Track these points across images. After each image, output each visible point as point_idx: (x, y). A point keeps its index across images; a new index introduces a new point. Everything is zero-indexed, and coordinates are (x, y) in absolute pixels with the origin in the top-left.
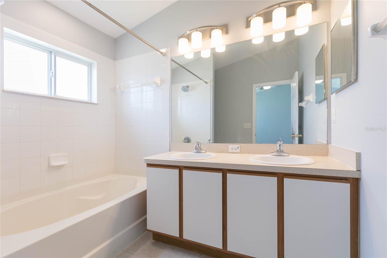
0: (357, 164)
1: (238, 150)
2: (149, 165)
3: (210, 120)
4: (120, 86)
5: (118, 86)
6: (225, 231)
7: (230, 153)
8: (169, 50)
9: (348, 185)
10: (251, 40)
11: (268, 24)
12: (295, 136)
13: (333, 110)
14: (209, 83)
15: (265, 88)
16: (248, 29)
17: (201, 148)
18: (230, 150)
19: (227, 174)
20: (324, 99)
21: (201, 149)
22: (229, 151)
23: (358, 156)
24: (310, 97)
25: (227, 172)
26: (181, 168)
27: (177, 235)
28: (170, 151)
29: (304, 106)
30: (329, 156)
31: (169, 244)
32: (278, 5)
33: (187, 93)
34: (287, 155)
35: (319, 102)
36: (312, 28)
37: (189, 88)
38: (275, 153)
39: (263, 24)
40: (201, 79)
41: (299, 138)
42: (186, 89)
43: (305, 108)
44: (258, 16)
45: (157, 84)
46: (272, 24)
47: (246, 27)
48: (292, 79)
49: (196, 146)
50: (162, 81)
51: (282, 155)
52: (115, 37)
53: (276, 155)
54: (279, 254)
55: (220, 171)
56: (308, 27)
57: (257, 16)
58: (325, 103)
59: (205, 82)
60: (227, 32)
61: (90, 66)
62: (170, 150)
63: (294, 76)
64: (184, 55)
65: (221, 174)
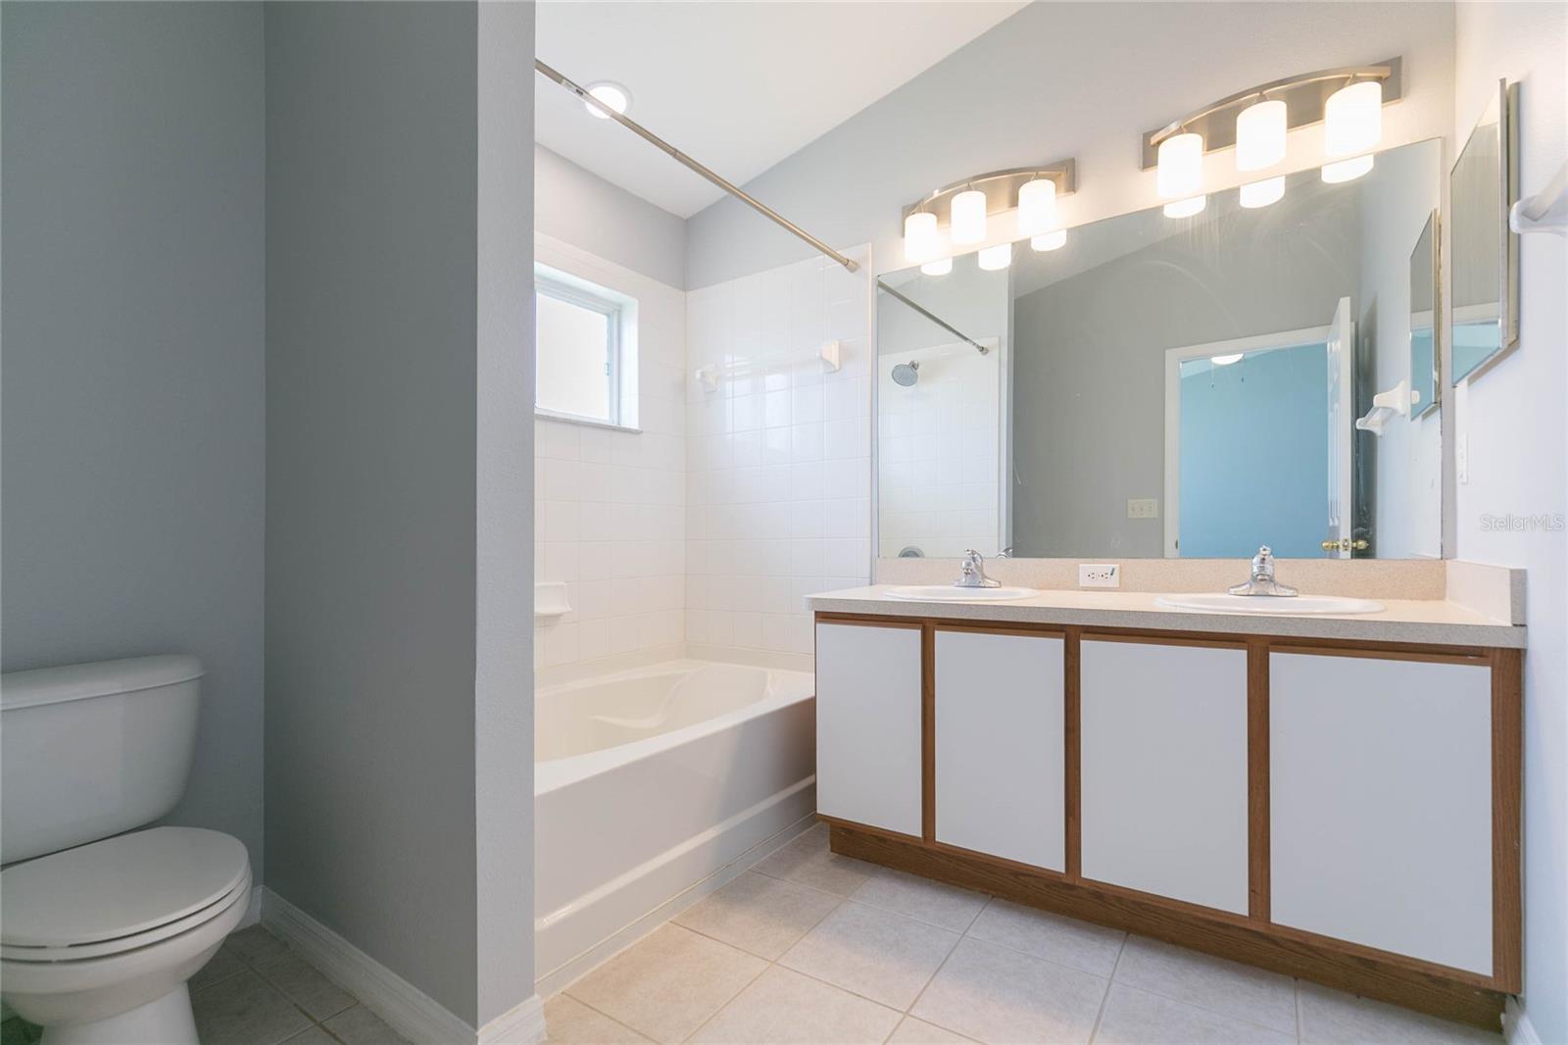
0: (1513, 602)
1: (1114, 581)
2: (823, 617)
3: (996, 484)
4: (703, 375)
5: (698, 375)
6: (1074, 819)
7: (1086, 589)
8: (870, 252)
9: (1485, 672)
10: (1159, 209)
11: (1223, 153)
12: (1338, 547)
13: (1461, 439)
14: (995, 353)
15: (1220, 360)
16: (1150, 172)
17: (985, 572)
18: (1084, 581)
19: (1082, 642)
20: (1435, 403)
21: (984, 577)
22: (1081, 585)
23: (1519, 581)
24: (1395, 396)
25: (1082, 635)
26: (927, 625)
27: (917, 832)
28: (871, 584)
29: (1377, 430)
30: (1447, 599)
31: (884, 865)
32: (1258, 94)
33: (909, 390)
34: (1289, 592)
35: (1421, 412)
36: (1383, 159)
37: (918, 371)
38: (1244, 587)
39: (1203, 155)
40: (966, 339)
41: (1352, 552)
42: (907, 374)
43: (1381, 437)
44: (1184, 130)
45: (827, 363)
46: (1235, 152)
47: (1141, 165)
48: (1330, 324)
49: (969, 564)
50: (846, 354)
51: (1270, 593)
52: (685, 213)
53: (1251, 593)
54: (1253, 891)
55: (1059, 634)
56: (1371, 157)
57: (1179, 131)
58: (1435, 419)
59: (978, 347)
60: (1072, 186)
61: (615, 313)
62: (871, 581)
63: (1336, 315)
64: (919, 267)
65: (1062, 641)
